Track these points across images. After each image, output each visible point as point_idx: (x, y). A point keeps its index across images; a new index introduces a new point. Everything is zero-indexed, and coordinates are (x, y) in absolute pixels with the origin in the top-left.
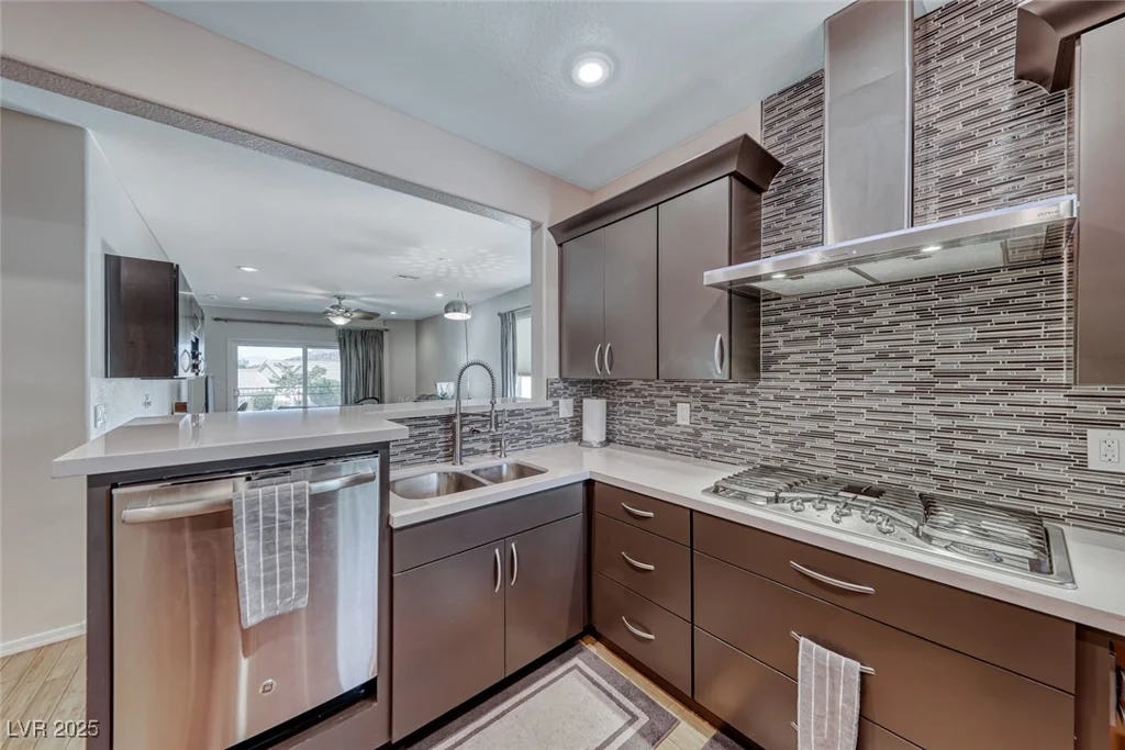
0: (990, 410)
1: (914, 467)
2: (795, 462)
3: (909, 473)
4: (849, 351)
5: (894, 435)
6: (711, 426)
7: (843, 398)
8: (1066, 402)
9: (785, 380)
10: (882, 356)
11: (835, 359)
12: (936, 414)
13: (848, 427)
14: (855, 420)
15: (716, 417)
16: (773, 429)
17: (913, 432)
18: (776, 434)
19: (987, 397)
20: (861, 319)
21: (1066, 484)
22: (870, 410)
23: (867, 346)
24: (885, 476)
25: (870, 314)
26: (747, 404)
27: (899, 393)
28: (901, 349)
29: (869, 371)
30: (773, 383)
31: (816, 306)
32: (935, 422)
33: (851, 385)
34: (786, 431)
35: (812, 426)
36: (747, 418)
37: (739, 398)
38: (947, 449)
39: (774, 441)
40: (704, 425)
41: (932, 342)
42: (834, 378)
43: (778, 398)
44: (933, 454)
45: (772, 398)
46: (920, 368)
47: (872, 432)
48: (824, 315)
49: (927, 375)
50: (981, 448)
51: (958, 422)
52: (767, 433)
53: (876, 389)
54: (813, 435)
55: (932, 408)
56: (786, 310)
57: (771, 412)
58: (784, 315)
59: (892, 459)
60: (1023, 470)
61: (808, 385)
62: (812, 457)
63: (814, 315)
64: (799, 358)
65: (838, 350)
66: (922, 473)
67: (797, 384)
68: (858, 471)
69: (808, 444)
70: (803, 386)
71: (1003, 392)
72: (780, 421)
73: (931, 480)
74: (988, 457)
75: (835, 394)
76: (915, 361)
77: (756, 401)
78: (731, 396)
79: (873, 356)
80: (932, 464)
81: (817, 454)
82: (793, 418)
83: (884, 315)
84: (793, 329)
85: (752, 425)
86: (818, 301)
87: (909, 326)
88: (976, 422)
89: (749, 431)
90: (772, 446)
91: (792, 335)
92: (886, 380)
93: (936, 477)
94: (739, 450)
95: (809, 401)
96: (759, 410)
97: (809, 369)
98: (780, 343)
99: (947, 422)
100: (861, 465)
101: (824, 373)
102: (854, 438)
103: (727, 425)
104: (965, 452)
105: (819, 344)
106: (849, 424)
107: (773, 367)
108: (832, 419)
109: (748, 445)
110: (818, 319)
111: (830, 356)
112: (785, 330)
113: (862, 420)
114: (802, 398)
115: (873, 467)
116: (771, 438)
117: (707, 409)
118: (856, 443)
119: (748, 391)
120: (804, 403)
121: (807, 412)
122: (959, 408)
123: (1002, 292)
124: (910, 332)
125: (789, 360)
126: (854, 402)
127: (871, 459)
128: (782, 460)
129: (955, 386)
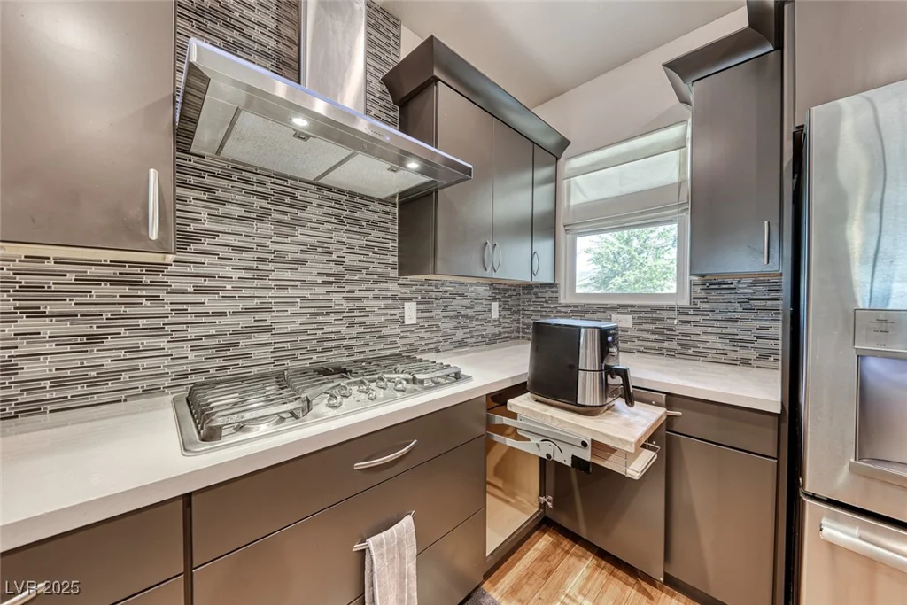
0: (370, 294)
1: (333, 344)
2: (226, 368)
3: (329, 350)
4: (286, 240)
5: (320, 319)
6: (51, 347)
7: (281, 288)
8: (397, 288)
9: (212, 265)
10: (313, 249)
11: (273, 247)
12: (347, 299)
13: (284, 317)
14: (291, 309)
15: (66, 327)
16: (192, 332)
17: (332, 314)
18: (198, 338)
19: (369, 286)
20: (296, 211)
21: (397, 336)
22: (304, 299)
23: (301, 239)
24: (315, 357)
25: (303, 208)
26: (144, 301)
27: (324, 283)
28: (325, 245)
29: (303, 263)
30: (192, 269)
31: (252, 183)
32: (346, 305)
33: (288, 275)
34: (214, 332)
35: (248, 321)
36: (141, 322)
37: (126, 290)
38: (351, 325)
39: (193, 349)
40: (24, 347)
41: (342, 243)
42: (271, 266)
43: (199, 290)
44: (344, 330)
45: (192, 290)
46: (338, 263)
47: (305, 319)
48: (261, 196)
49: (340, 268)
50: (368, 321)
51: (358, 304)
52: (185, 340)
53: (308, 279)
54: (249, 331)
55: (344, 295)
56: (212, 174)
57: (190, 309)
58: (208, 180)
59: (320, 341)
60: (385, 331)
61: (243, 274)
62: (247, 356)
63: (249, 192)
64: (231, 240)
65: (275, 238)
66: (337, 347)
67: (228, 272)
68: (294, 359)
69: (242, 343)
70: (235, 275)
71: (376, 282)
72: (203, 320)
73: (343, 351)
74: (372, 326)
75: (272, 284)
76: (334, 257)
77: (162, 294)
78: (106, 289)
79: (306, 248)
80: (343, 338)
81: (252, 351)
82: (222, 314)
83: (313, 213)
84: (223, 202)
85: (156, 331)
86: (254, 178)
87: (330, 227)
88: (366, 303)
89: (147, 342)
90: (191, 356)
91: (222, 209)
92: (315, 272)
93: (347, 348)
94: (125, 376)
95: (244, 293)
96: (167, 308)
97: (244, 255)
98: (204, 216)
99: (351, 305)
100: (296, 352)
101: (260, 260)
102: (290, 327)
103: (93, 339)
104: (361, 324)
105: (256, 227)
106: (286, 314)
107: (193, 247)
108: (269, 310)
109: (146, 363)
110: (252, 198)
111: (268, 243)
112: (210, 200)
113: (296, 309)
114: (235, 289)
115: (306, 351)
116: (189, 344)
117: (36, 314)
118: (293, 332)
119: (146, 280)
120: (237, 294)
121: (241, 305)
122: (357, 294)
123: (376, 217)
124: (330, 231)
125: (217, 240)
126: (290, 292)
127: (304, 343)
128: (206, 371)
129: (356, 278)
